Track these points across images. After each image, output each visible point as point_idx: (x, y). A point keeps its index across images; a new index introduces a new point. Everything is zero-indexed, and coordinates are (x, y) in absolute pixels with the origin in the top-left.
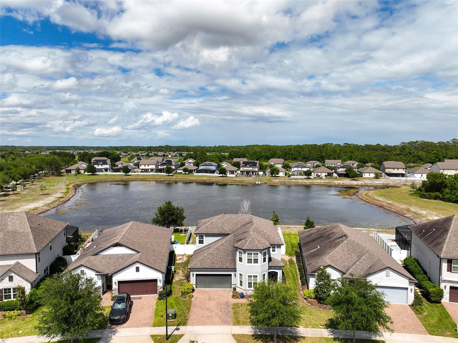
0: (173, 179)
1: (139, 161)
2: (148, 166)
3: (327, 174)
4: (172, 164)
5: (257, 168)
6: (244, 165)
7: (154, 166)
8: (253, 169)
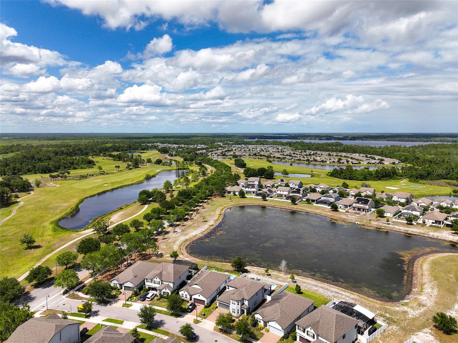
0: (294, 208)
1: (282, 182)
2: (283, 192)
3: (434, 221)
4: (300, 193)
5: (368, 206)
6: (357, 201)
7: (287, 192)
8: (365, 206)
